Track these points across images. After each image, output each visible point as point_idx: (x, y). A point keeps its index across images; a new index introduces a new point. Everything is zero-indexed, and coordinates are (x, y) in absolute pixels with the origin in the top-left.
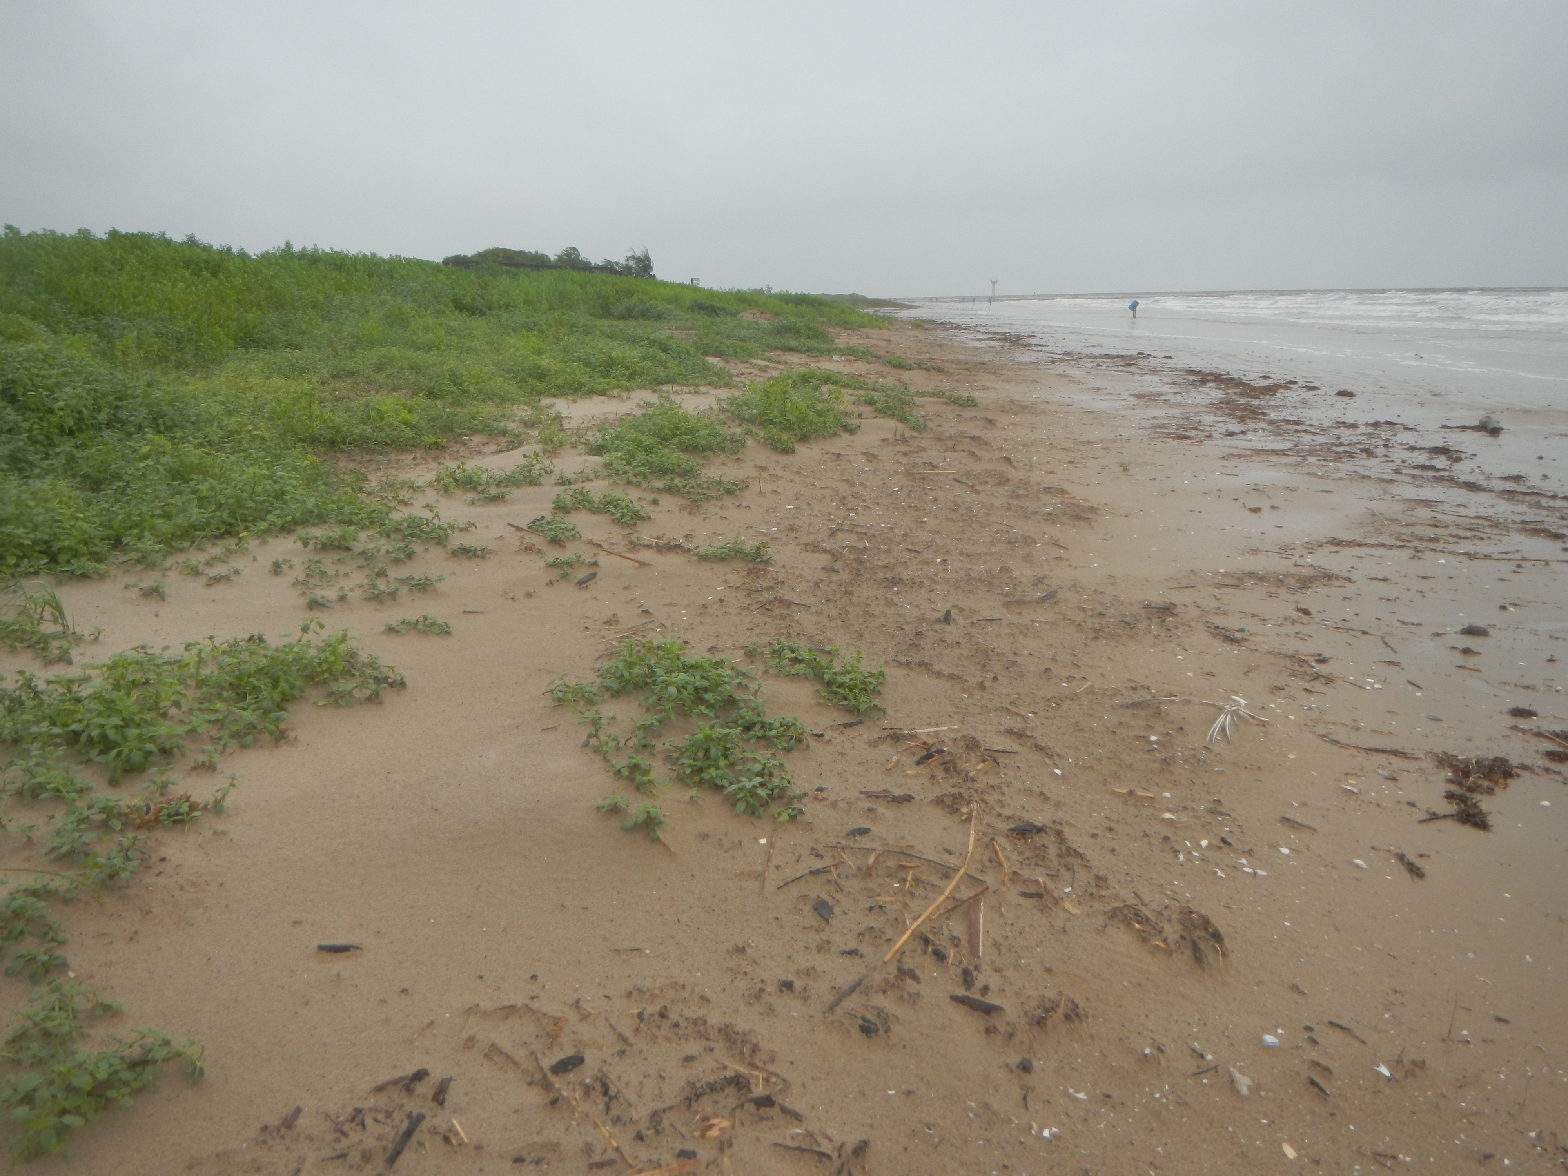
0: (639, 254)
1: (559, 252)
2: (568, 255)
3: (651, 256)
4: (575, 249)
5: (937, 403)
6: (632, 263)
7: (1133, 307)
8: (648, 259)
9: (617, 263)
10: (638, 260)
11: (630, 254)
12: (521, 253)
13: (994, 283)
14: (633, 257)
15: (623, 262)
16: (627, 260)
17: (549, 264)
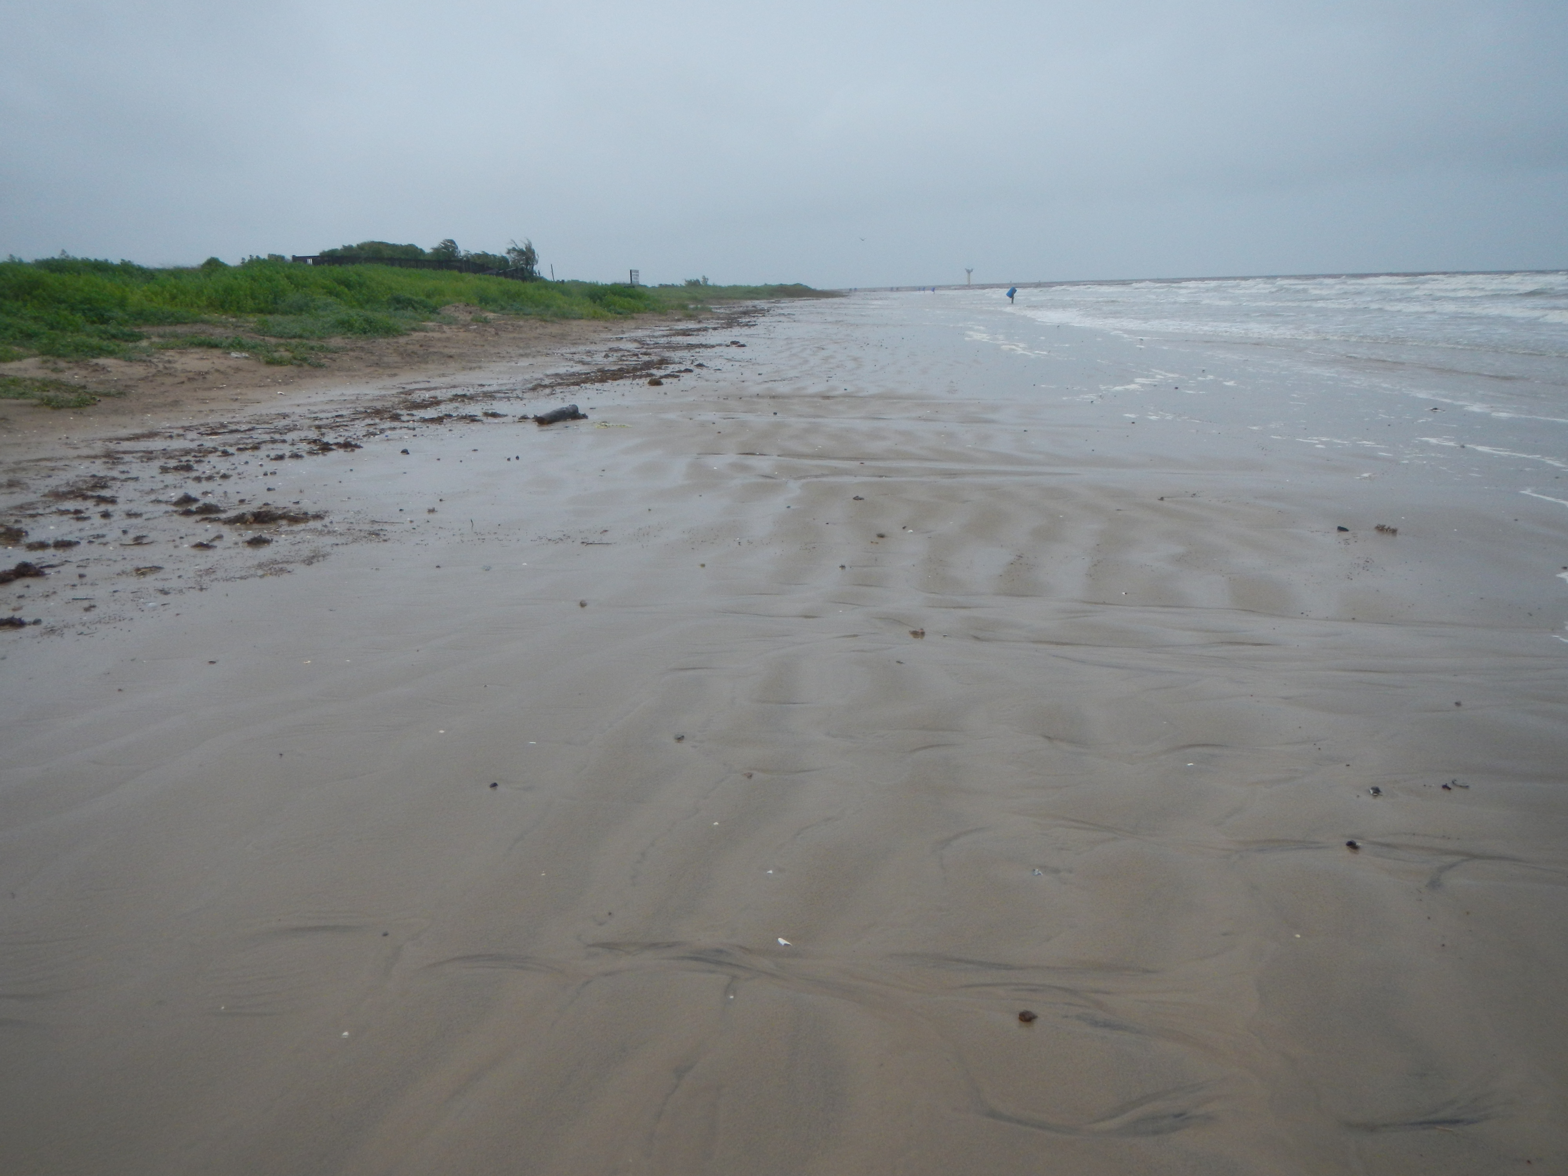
0: (522, 246)
2: (446, 247)
3: (533, 247)
4: (452, 242)
6: (511, 256)
7: (1011, 295)
8: (533, 252)
9: (493, 256)
10: (521, 252)
11: (510, 247)
14: (514, 249)
16: (507, 253)
17: (422, 258)
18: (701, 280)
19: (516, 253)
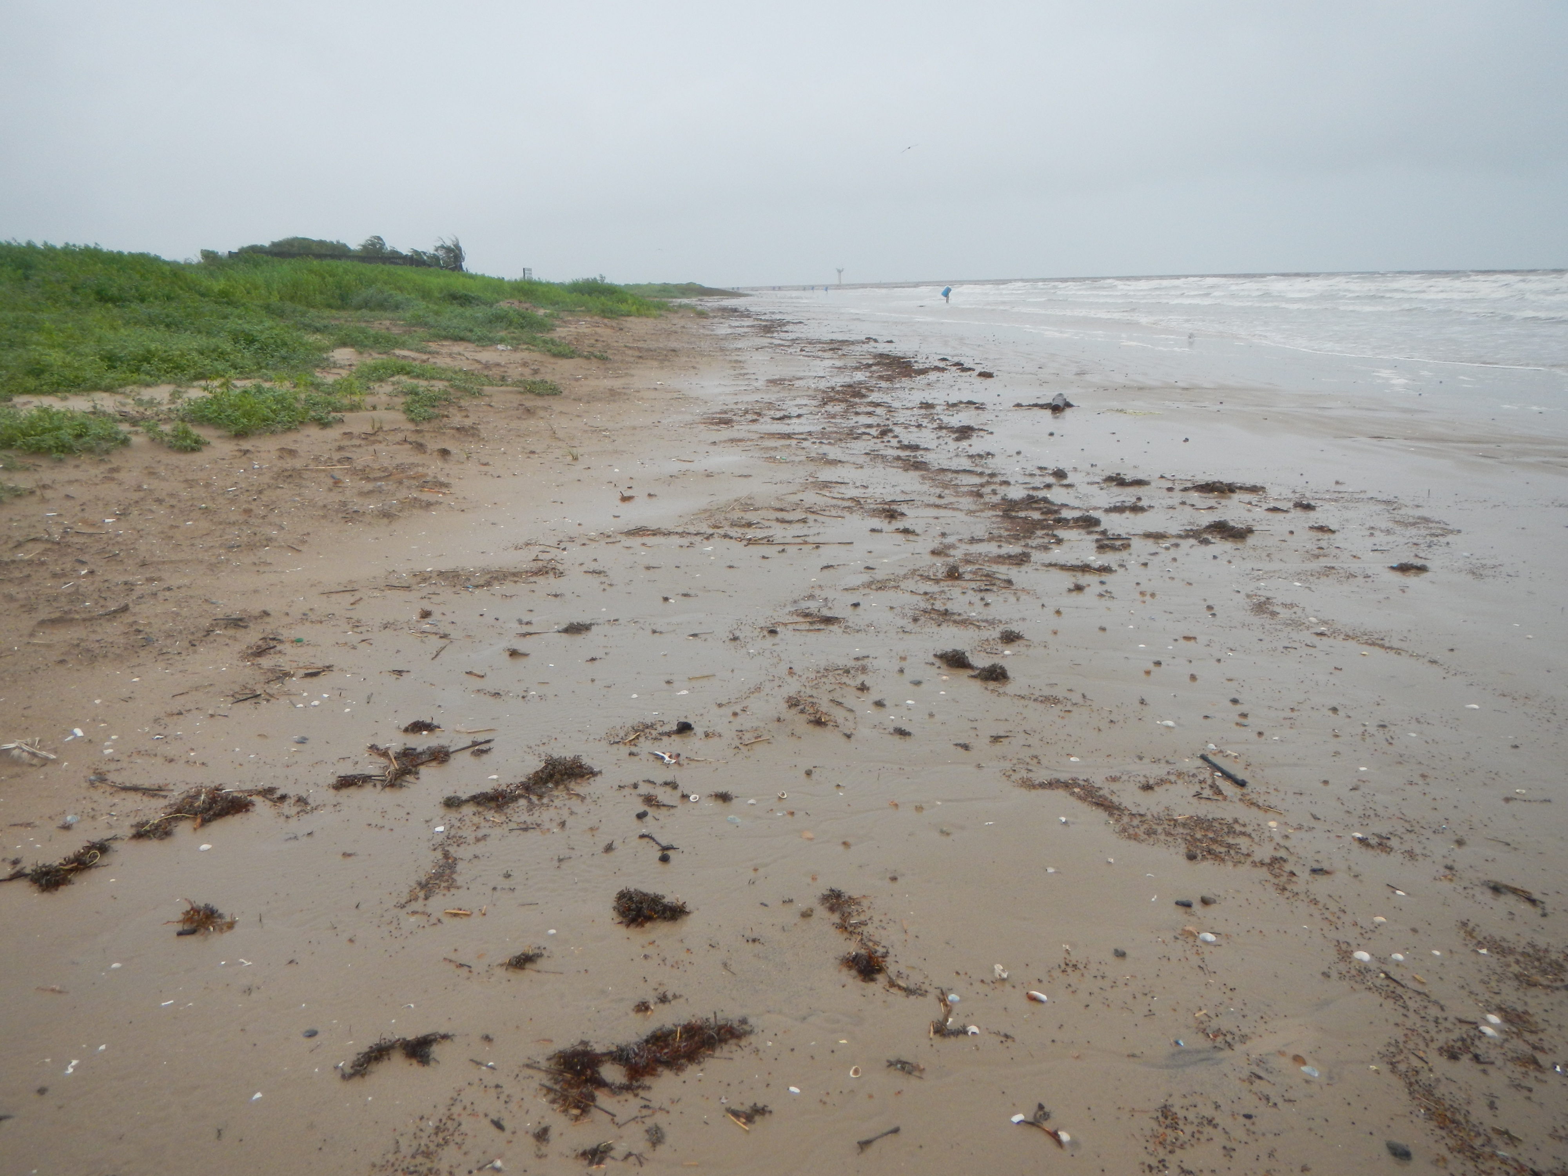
0: (449, 243)
1: (363, 242)
3: (460, 245)
4: (379, 238)
5: (511, 392)
6: (441, 253)
7: (946, 294)
8: (460, 249)
9: (425, 253)
10: (448, 250)
11: (439, 244)
12: (321, 243)
13: (840, 272)
14: (442, 247)
15: (431, 251)
16: (436, 250)
17: (351, 254)
18: (598, 278)
19: (444, 251)
